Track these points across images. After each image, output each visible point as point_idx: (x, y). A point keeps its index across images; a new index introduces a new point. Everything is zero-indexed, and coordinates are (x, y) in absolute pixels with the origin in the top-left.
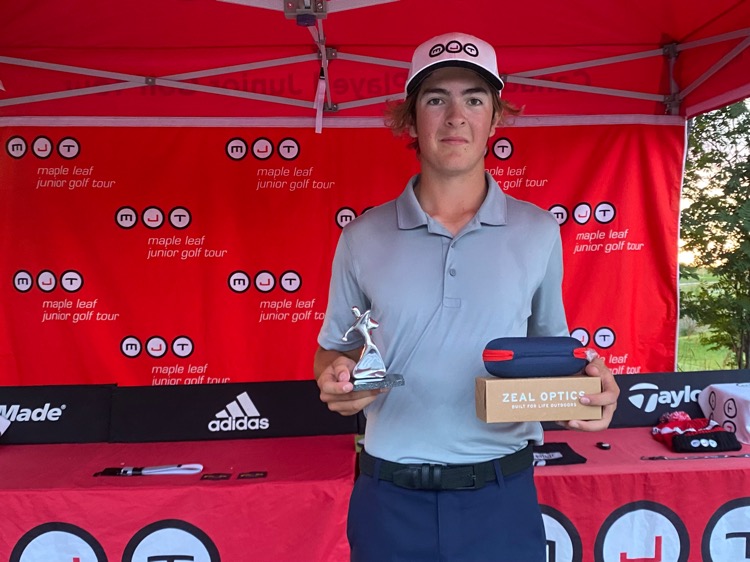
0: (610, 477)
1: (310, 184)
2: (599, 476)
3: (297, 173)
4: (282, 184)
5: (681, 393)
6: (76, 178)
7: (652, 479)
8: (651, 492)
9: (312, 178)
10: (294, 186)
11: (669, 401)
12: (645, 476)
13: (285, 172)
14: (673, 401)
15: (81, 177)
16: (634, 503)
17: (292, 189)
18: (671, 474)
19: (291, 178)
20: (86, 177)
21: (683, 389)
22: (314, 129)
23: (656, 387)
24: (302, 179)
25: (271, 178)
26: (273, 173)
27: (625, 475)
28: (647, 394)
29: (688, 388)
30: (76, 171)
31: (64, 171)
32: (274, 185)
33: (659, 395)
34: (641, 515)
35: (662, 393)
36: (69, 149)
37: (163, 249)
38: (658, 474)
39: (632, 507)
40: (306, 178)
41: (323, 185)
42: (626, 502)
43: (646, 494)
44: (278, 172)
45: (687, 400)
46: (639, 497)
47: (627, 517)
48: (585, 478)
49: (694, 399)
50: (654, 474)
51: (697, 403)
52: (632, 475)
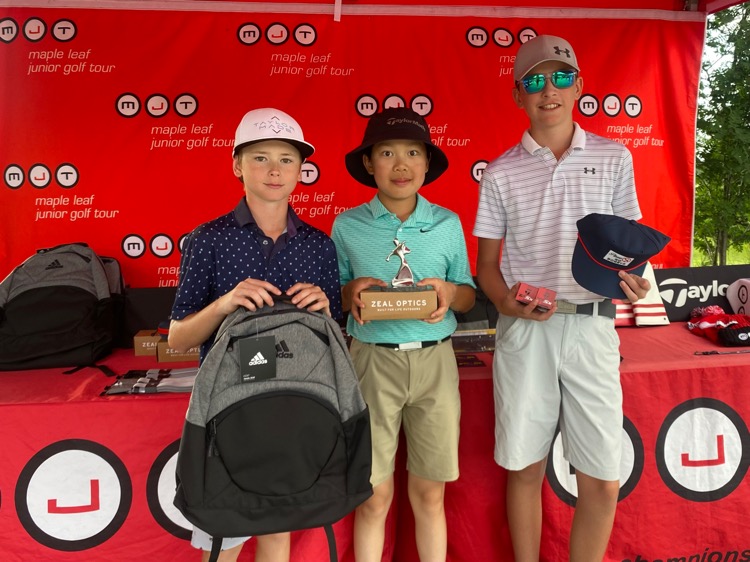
0: (668, 373)
1: (328, 70)
2: (656, 372)
3: (313, 59)
4: (298, 71)
5: (709, 287)
6: (72, 62)
7: (709, 374)
8: (709, 388)
9: (330, 64)
10: (311, 73)
11: (698, 295)
12: (702, 371)
13: (301, 58)
14: (702, 296)
15: (77, 61)
16: (692, 401)
17: (309, 75)
18: (727, 368)
19: (307, 65)
20: (83, 61)
21: (712, 284)
22: (333, 16)
23: (685, 282)
24: (319, 65)
25: (286, 64)
26: (289, 58)
27: (683, 371)
28: (677, 289)
29: (715, 282)
30: (72, 55)
31: (58, 54)
32: (289, 71)
33: (688, 290)
34: (699, 413)
35: (691, 288)
36: (64, 31)
37: (167, 139)
38: (714, 369)
39: (691, 405)
40: (324, 64)
41: (342, 72)
42: (685, 399)
43: (704, 390)
44: (293, 58)
45: (715, 294)
46: (697, 395)
47: (686, 416)
48: (642, 374)
49: (722, 293)
50: (710, 369)
51: (725, 298)
52: (689, 371)
